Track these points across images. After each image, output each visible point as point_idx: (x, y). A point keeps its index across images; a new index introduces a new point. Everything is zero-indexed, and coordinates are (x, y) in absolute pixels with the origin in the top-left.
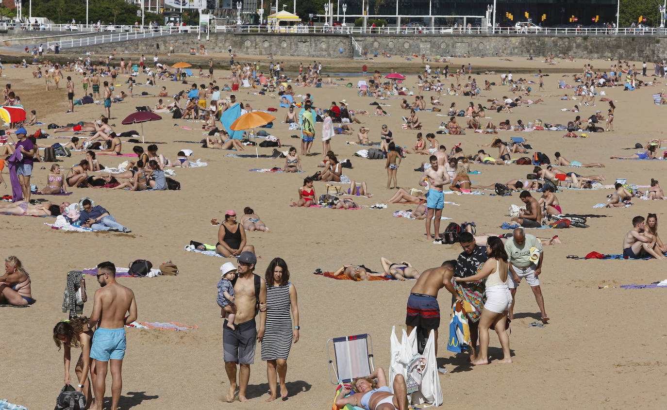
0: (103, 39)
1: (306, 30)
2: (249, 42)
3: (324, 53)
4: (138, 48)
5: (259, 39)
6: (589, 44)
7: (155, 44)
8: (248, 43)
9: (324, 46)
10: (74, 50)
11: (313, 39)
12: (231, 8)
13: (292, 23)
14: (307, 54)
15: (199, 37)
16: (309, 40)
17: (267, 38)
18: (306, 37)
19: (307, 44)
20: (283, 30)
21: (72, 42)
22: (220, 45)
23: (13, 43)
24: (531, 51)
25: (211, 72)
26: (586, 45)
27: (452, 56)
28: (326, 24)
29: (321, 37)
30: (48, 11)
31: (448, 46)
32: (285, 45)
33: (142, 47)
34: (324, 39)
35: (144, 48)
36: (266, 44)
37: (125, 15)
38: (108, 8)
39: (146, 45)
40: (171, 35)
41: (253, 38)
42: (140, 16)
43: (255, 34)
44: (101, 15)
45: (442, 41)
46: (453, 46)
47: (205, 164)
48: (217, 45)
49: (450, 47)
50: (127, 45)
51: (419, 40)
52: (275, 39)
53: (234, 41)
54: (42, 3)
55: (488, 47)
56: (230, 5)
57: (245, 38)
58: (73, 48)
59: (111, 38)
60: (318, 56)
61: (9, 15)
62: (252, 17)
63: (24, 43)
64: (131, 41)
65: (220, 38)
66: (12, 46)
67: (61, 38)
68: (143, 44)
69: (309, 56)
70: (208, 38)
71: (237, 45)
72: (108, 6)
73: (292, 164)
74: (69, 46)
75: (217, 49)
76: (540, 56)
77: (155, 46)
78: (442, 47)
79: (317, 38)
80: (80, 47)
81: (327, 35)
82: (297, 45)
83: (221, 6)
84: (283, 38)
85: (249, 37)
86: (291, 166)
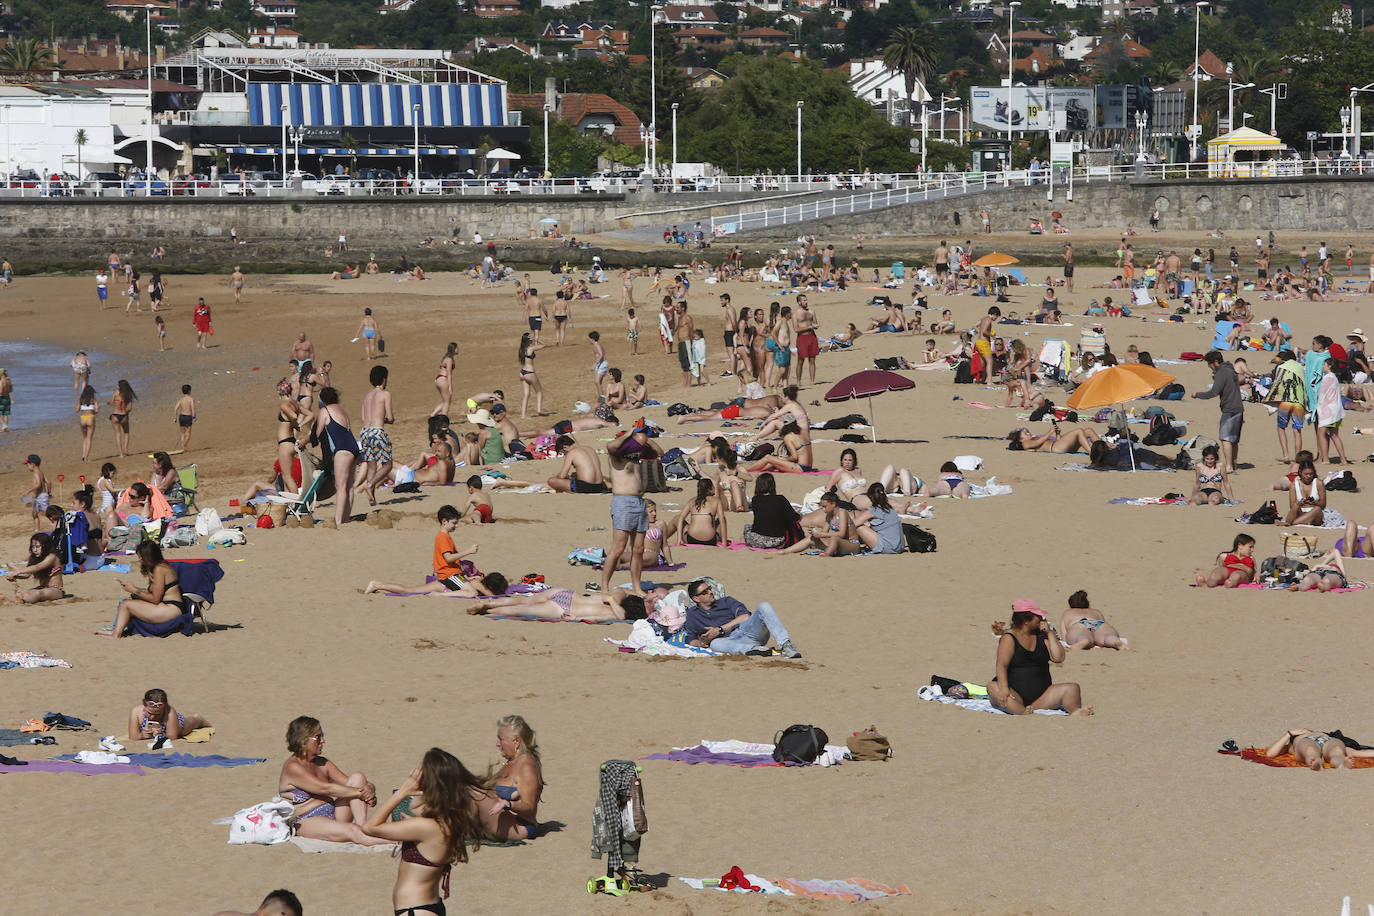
0: (834, 206)
1: (1296, 167)
2: (1164, 201)
3: (1341, 221)
4: (911, 225)
5: (1187, 193)
7: (949, 213)
8: (1162, 205)
9: (1340, 205)
10: (771, 233)
11: (1313, 190)
12: (1124, 126)
13: (1265, 155)
14: (1301, 224)
15: (1050, 195)
16: (1303, 192)
17: (1207, 191)
18: (1296, 186)
19: (1300, 200)
20: (1244, 170)
21: (765, 215)
22: (1099, 210)
23: (636, 222)
25: (1069, 274)
28: (1345, 153)
29: (1332, 185)
30: (714, 147)
32: (1249, 205)
33: (921, 221)
34: (1339, 188)
35: (926, 223)
36: (1205, 205)
37: (885, 150)
38: (845, 136)
39: (930, 216)
40: (986, 193)
41: (1172, 191)
42: (917, 151)
43: (1178, 182)
44: (831, 153)
47: (1007, 489)
48: (1091, 211)
50: (887, 219)
52: (1226, 193)
53: (1130, 201)
54: (701, 131)
56: (1120, 120)
57: (1155, 192)
58: (769, 228)
59: (852, 204)
60: (1325, 229)
61: (629, 160)
62: (1172, 145)
63: (660, 220)
64: (896, 208)
65: (1097, 194)
66: (635, 230)
67: (742, 208)
68: (923, 215)
69: (1305, 228)
70: (1069, 197)
71: (1137, 207)
72: (844, 132)
73: (1210, 485)
74: (759, 226)
75: (1091, 220)
77: (951, 218)
79: (1324, 186)
80: (783, 227)
81: (1345, 180)
82: (1276, 203)
83: (1100, 123)
84: (1244, 189)
85: (1164, 191)
86: (1208, 491)
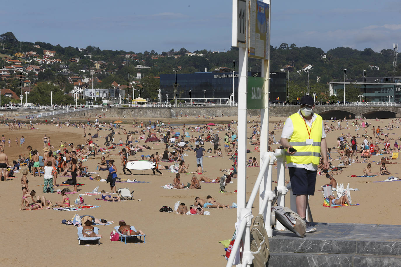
0: (60, 112)
1: (150, 105)
2: (125, 112)
3: (159, 116)
4: (75, 116)
5: (129, 110)
6: (276, 110)
7: (83, 113)
8: (124, 112)
9: (159, 113)
10: (48, 117)
11: (154, 109)
12: (114, 97)
13: (143, 103)
14: (151, 116)
15: (103, 110)
16: (152, 110)
17: (133, 110)
18: (150, 109)
19: (151, 112)
20: (139, 106)
21: (47, 114)
22: (112, 113)
23: (19, 115)
24: (251, 113)
26: (275, 111)
27: (215, 116)
28: (159, 103)
29: (157, 109)
30: (33, 100)
31: (213, 111)
32: (141, 113)
33: (77, 115)
34: (159, 109)
35: (78, 115)
36: (133, 113)
37: (68, 101)
38: (60, 98)
39: (79, 114)
40: (90, 109)
41: (127, 110)
42: (75, 101)
43: (127, 108)
44: (57, 101)
45: (211, 109)
46: (216, 112)
48: (110, 113)
49: (215, 112)
50: (71, 114)
51: (201, 109)
52: (137, 110)
53: (118, 111)
54: (30, 97)
55: (231, 112)
56: (113, 95)
57: (123, 110)
58: (47, 116)
59: (64, 111)
60: (156, 117)
61: (16, 102)
62: (123, 101)
63: (24, 114)
64: (73, 112)
65: (112, 110)
66: (19, 116)
67: (41, 112)
68: (78, 114)
69: (152, 117)
71: (120, 113)
72: (60, 97)
74: (45, 116)
75: (111, 115)
76: (254, 115)
77: (83, 114)
78: (211, 112)
79: (155, 109)
80: (50, 116)
81: (159, 108)
82: (147, 112)
83: (110, 96)
84: (140, 109)
85: (125, 110)
